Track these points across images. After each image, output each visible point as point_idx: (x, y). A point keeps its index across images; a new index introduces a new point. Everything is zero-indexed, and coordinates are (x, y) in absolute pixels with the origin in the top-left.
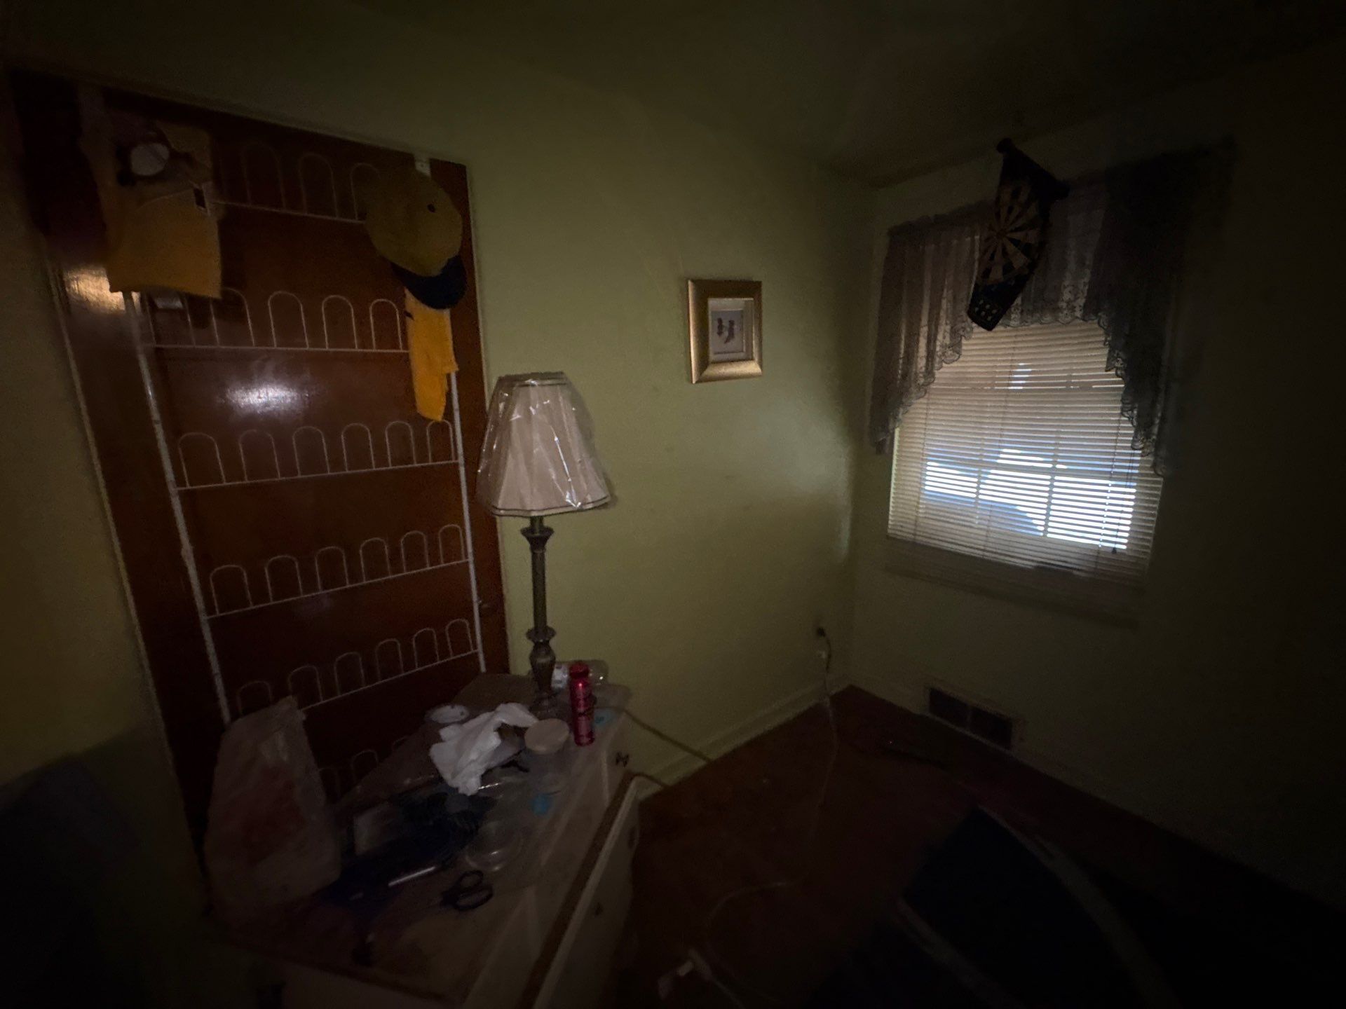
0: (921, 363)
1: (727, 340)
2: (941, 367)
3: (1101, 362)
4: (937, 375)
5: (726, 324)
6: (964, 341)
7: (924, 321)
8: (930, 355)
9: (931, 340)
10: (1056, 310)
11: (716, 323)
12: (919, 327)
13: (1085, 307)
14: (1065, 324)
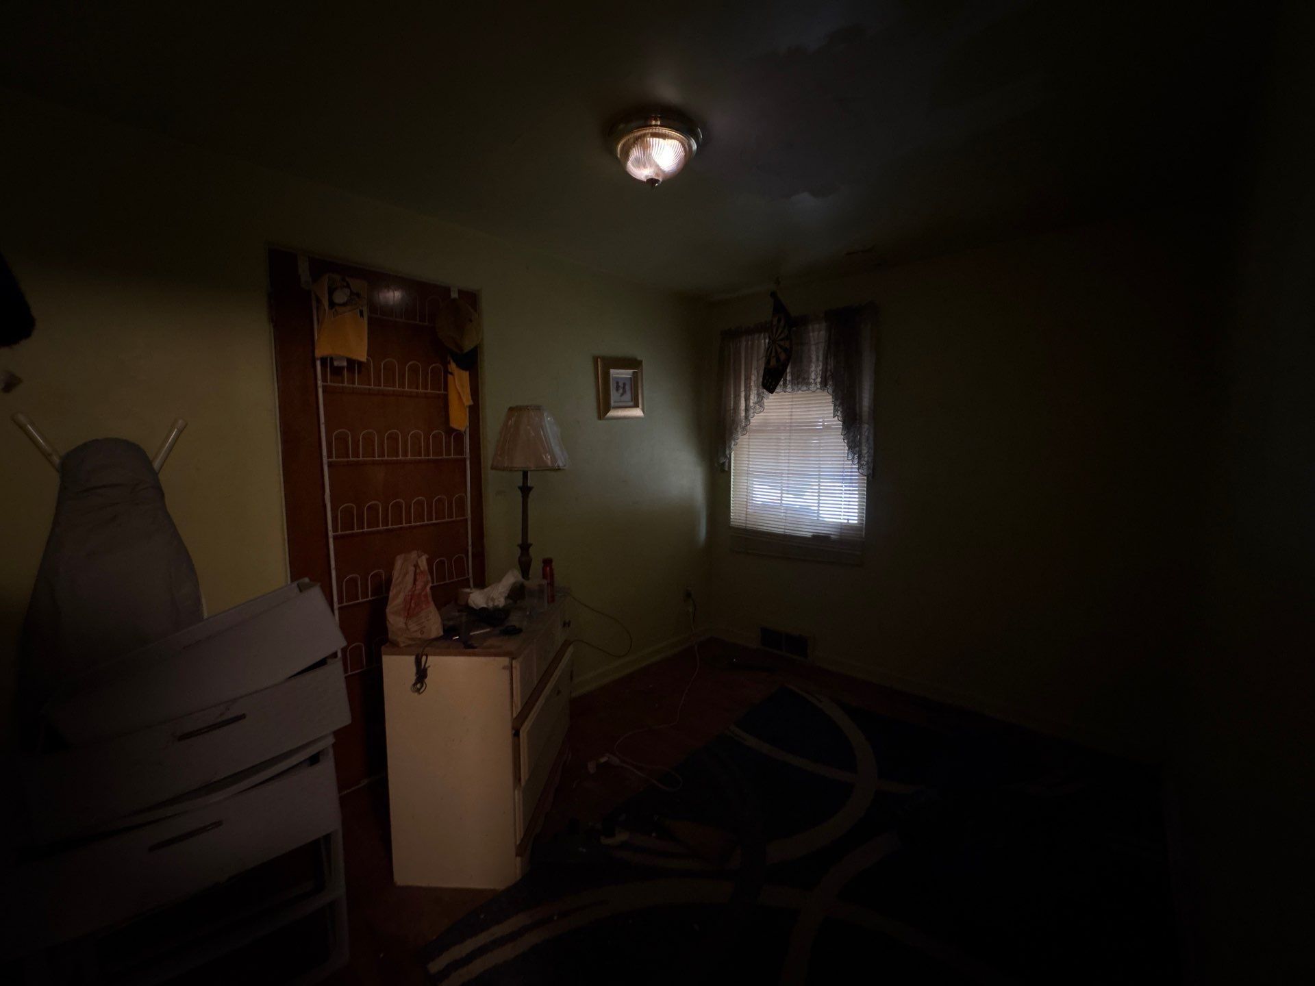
0: (743, 414)
1: (622, 395)
2: (754, 416)
3: (831, 413)
4: (751, 421)
5: (621, 384)
6: (765, 400)
7: (743, 389)
8: (747, 410)
9: (747, 399)
10: (808, 384)
11: (615, 385)
12: (740, 392)
13: (821, 383)
14: (814, 392)
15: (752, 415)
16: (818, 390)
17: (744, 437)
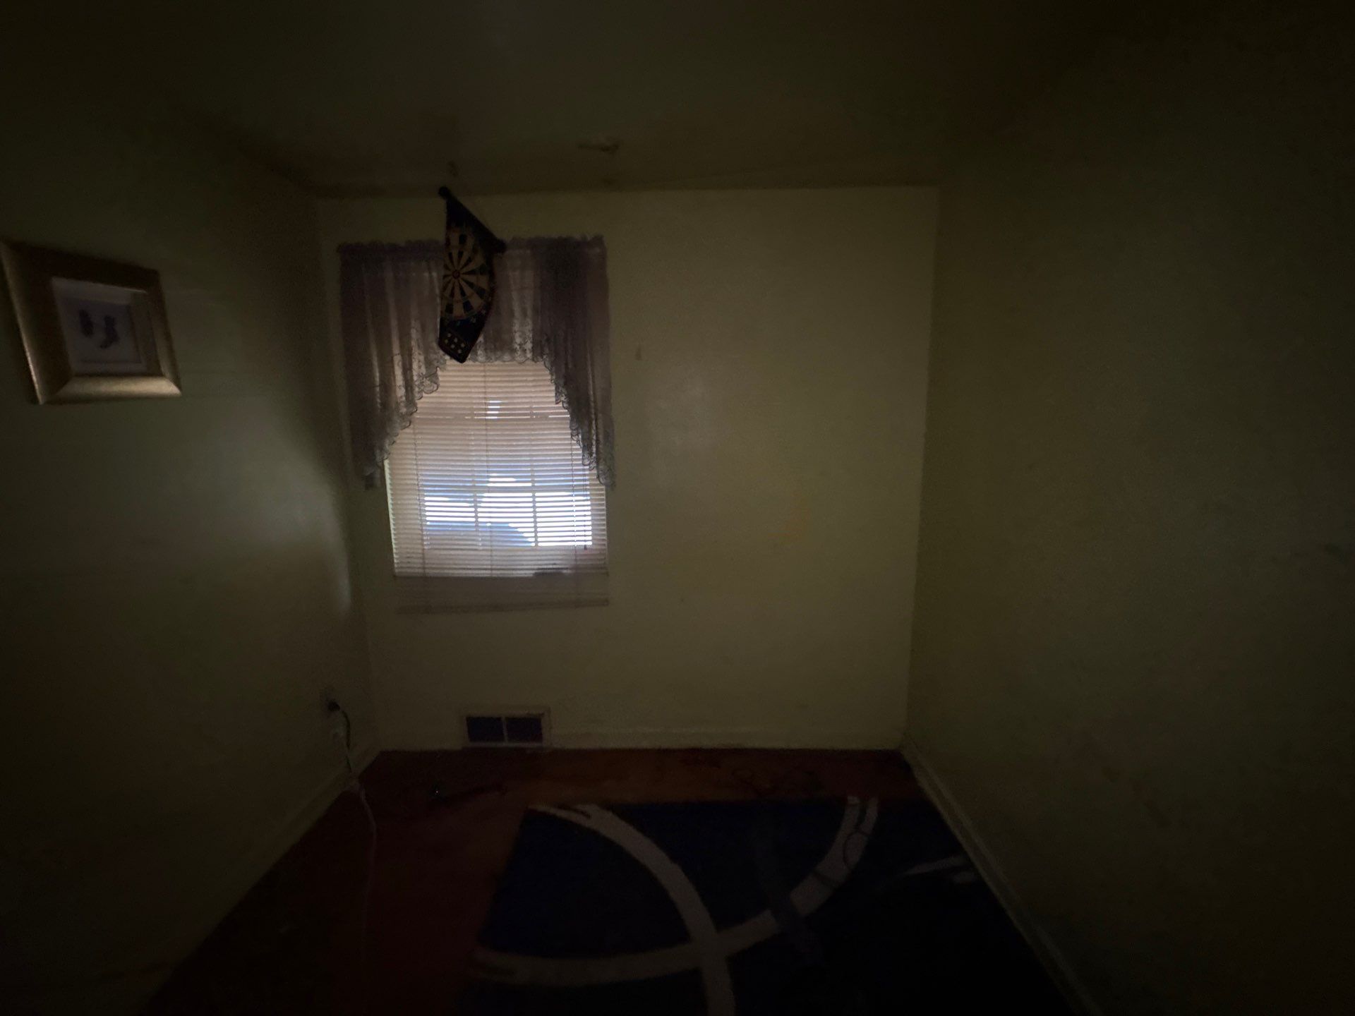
0: (401, 392)
1: (105, 344)
2: (421, 397)
3: (552, 397)
5: (97, 320)
7: (396, 351)
8: (409, 385)
9: (407, 370)
10: (511, 350)
11: (77, 321)
12: (391, 356)
13: (533, 350)
14: (521, 363)
15: (417, 395)
16: (528, 362)
17: (407, 430)
